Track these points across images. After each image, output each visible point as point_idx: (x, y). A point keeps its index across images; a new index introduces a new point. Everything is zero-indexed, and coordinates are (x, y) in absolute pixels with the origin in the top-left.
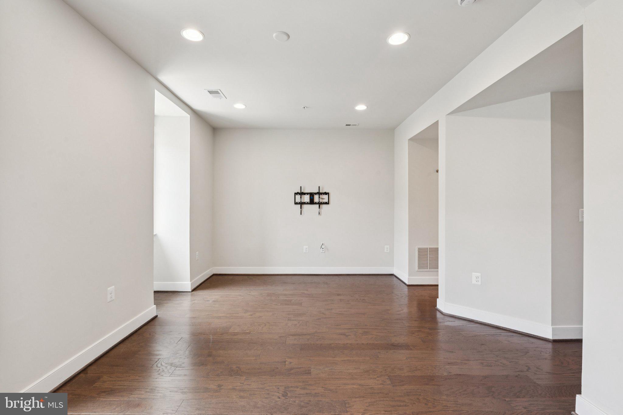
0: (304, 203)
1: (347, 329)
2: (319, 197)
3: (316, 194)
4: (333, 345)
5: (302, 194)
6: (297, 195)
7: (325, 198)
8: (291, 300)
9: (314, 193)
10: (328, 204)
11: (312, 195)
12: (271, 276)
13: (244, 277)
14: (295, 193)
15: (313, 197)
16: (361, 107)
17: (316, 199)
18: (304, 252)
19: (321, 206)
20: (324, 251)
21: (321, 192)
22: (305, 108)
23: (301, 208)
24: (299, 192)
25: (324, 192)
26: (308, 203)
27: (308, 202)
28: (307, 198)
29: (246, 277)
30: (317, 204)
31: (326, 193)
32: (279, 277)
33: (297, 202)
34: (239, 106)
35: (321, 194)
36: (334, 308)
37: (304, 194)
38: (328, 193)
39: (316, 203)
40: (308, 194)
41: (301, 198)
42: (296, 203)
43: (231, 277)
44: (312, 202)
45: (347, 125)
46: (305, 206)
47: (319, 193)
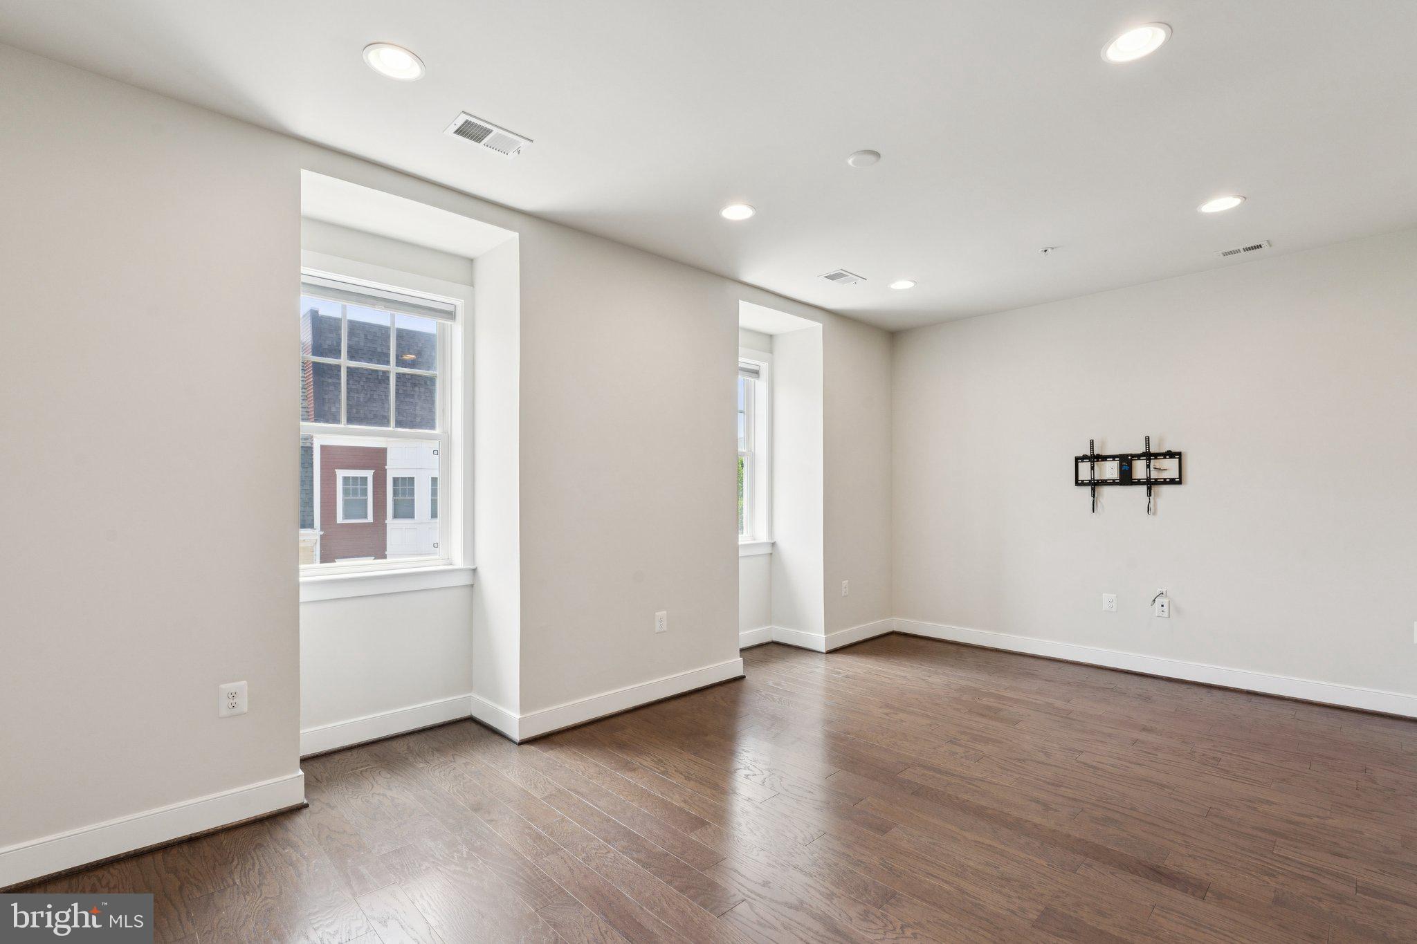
0: (1104, 483)
1: (1069, 798)
2: (1148, 466)
3: (1139, 456)
4: (990, 811)
5: (1095, 458)
6: (1082, 461)
7: (1170, 468)
8: (1001, 710)
9: (1133, 456)
10: (1180, 482)
11: (1125, 461)
12: (1008, 656)
13: (950, 647)
14: (1077, 459)
15: (1130, 465)
16: (1221, 204)
17: (1139, 470)
18: (1104, 609)
19: (1155, 489)
20: (1166, 614)
21: (1153, 450)
22: (1049, 250)
23: (1094, 496)
24: (1089, 454)
25: (1164, 450)
26: (1113, 483)
27: (1114, 480)
28: (1110, 470)
29: (954, 648)
30: (1143, 483)
31: (1170, 455)
32: (1032, 661)
33: (1082, 481)
34: (903, 285)
35: (1156, 456)
36: (1086, 752)
37: (1104, 458)
38: (1179, 454)
39: (1139, 482)
40: (1113, 457)
41: (1092, 468)
42: (1079, 483)
43: (922, 643)
44: (1126, 478)
45: (1226, 254)
46: (1105, 491)
47: (1149, 456)
